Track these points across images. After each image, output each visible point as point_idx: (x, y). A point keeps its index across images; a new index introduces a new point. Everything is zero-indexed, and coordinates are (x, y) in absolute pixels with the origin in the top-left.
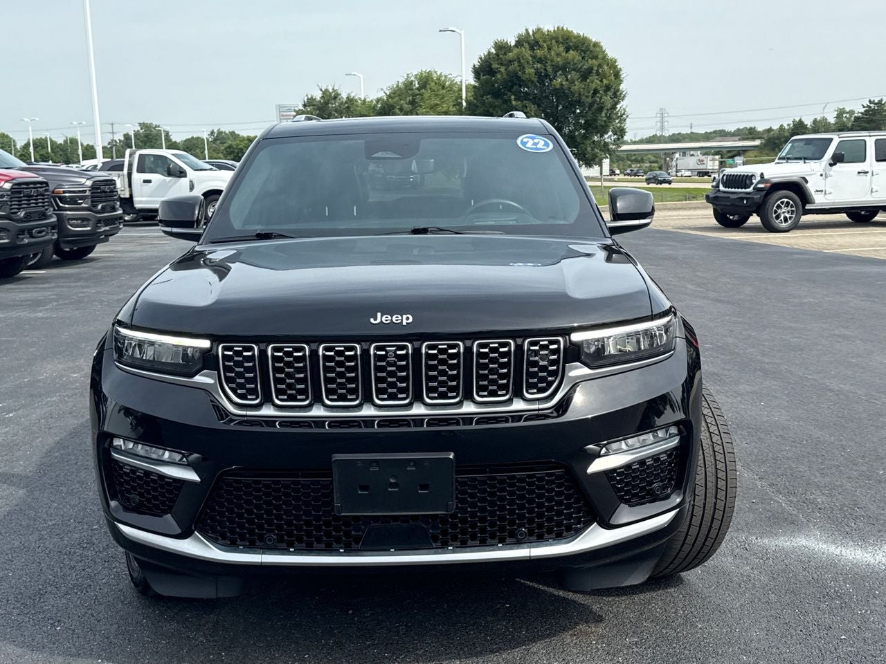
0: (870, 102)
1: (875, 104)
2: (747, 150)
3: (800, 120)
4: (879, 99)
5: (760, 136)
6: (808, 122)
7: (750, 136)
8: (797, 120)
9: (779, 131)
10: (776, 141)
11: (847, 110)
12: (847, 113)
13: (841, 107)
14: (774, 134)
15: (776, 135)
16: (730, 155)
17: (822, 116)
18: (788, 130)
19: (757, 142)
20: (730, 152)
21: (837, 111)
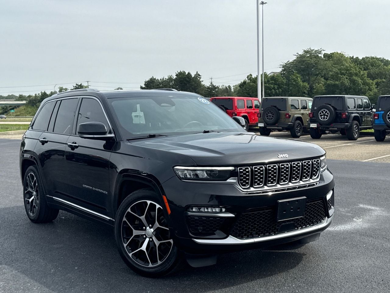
0: (76, 84)
1: (79, 86)
2: (20, 106)
3: (45, 92)
4: (80, 83)
5: (25, 99)
6: (48, 93)
7: (20, 99)
8: (43, 92)
9: (35, 97)
10: (34, 102)
11: (64, 88)
12: (64, 89)
13: (61, 87)
14: (32, 98)
15: (33, 99)
16: (11, 108)
17: (54, 90)
18: (39, 96)
19: (24, 102)
20: (11, 106)
21: (59, 88)
